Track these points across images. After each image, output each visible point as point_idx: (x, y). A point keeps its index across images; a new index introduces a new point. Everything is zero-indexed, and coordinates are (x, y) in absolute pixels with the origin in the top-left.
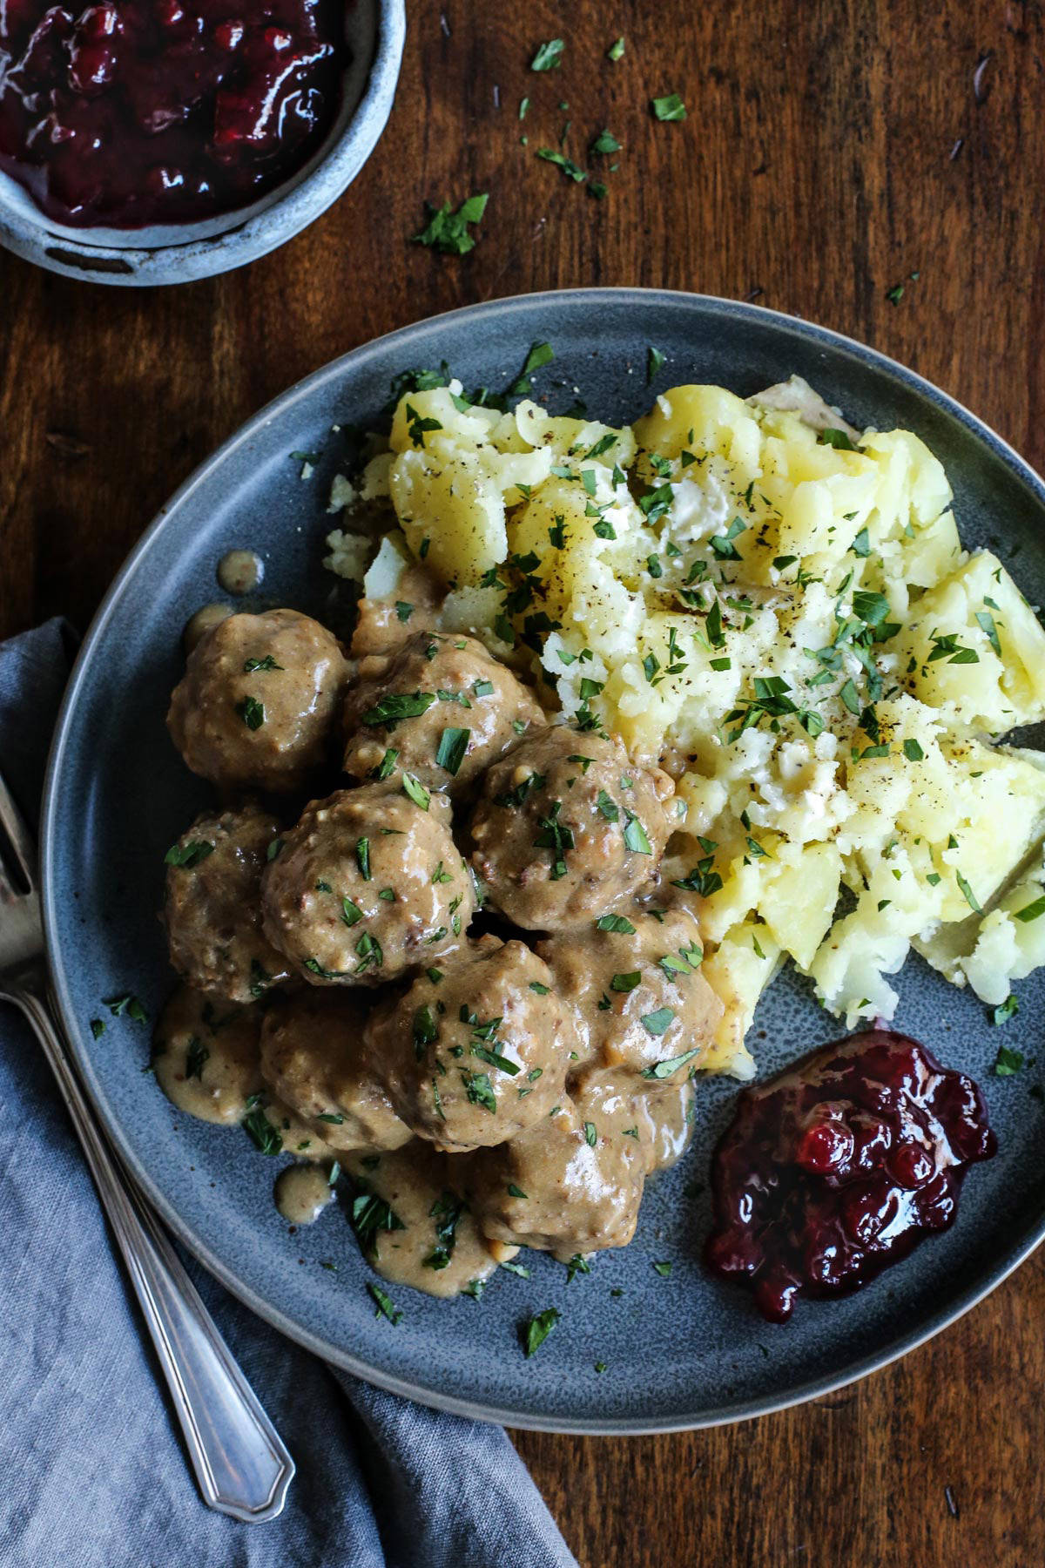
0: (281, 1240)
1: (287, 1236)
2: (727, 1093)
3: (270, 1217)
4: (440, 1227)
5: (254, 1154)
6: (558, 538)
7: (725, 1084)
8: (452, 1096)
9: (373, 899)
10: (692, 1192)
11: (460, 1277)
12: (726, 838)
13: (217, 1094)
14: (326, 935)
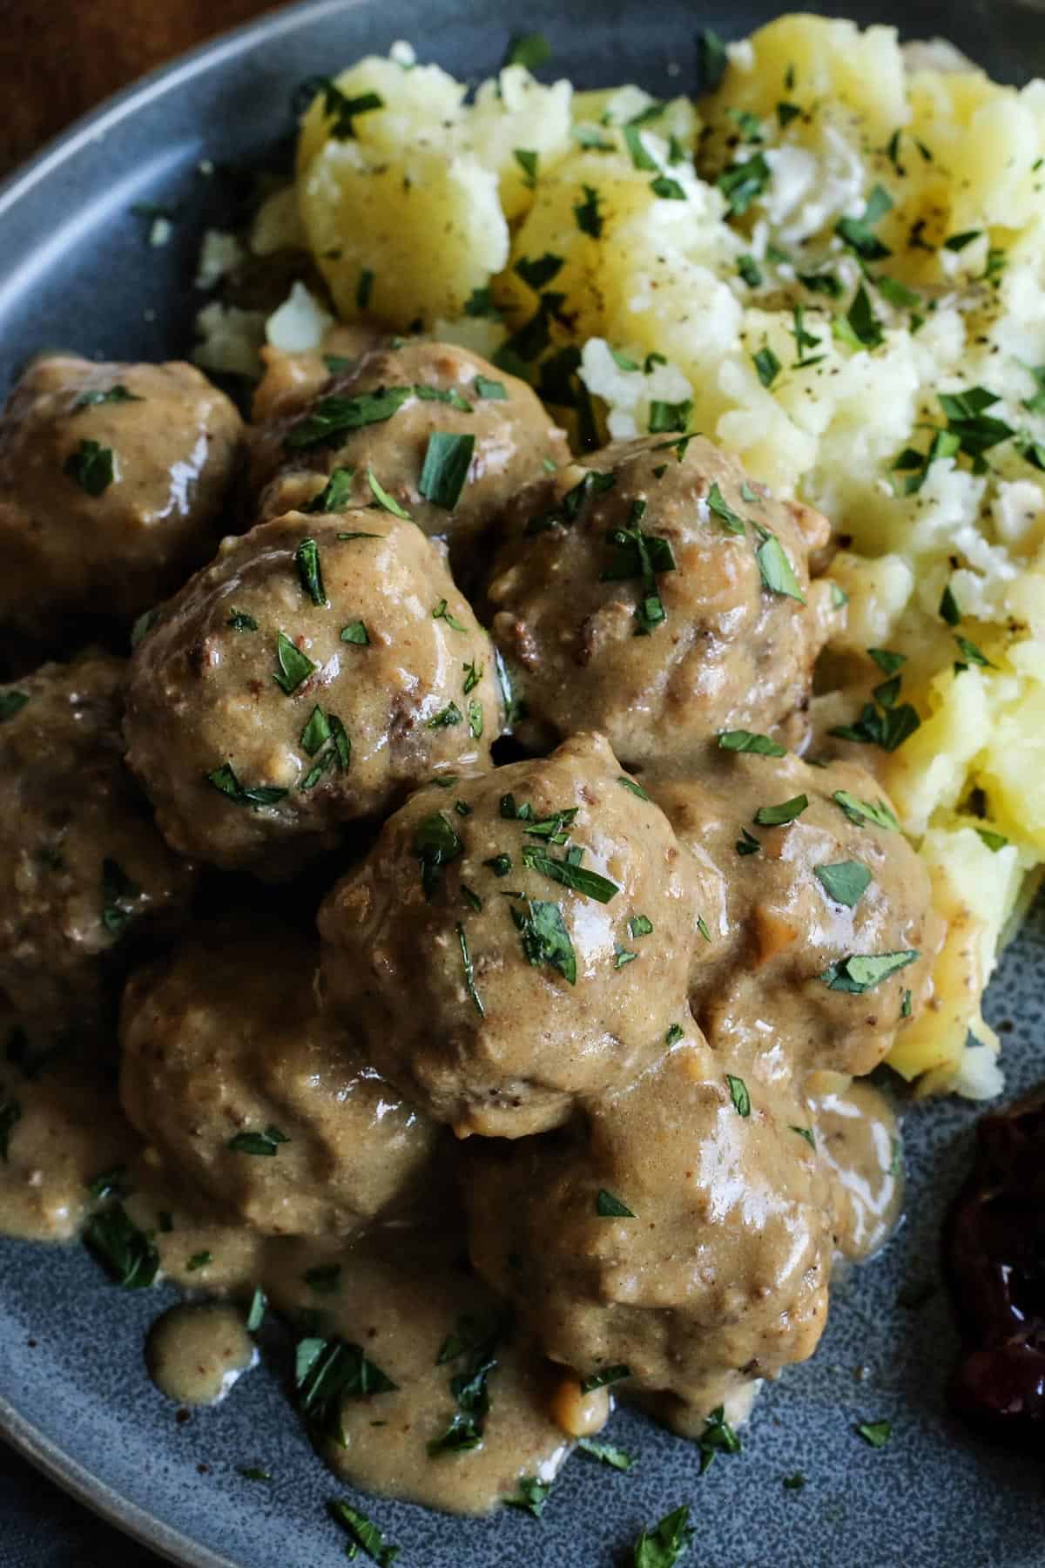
0: (162, 1433)
1: (173, 1426)
2: (955, 1127)
3: (139, 1395)
4: (457, 1384)
5: (106, 1291)
6: (590, 219)
7: (950, 1110)
8: (492, 953)
9: (329, 641)
10: (911, 1302)
11: (499, 1472)
12: (915, 647)
13: (36, 1179)
14: (248, 714)
